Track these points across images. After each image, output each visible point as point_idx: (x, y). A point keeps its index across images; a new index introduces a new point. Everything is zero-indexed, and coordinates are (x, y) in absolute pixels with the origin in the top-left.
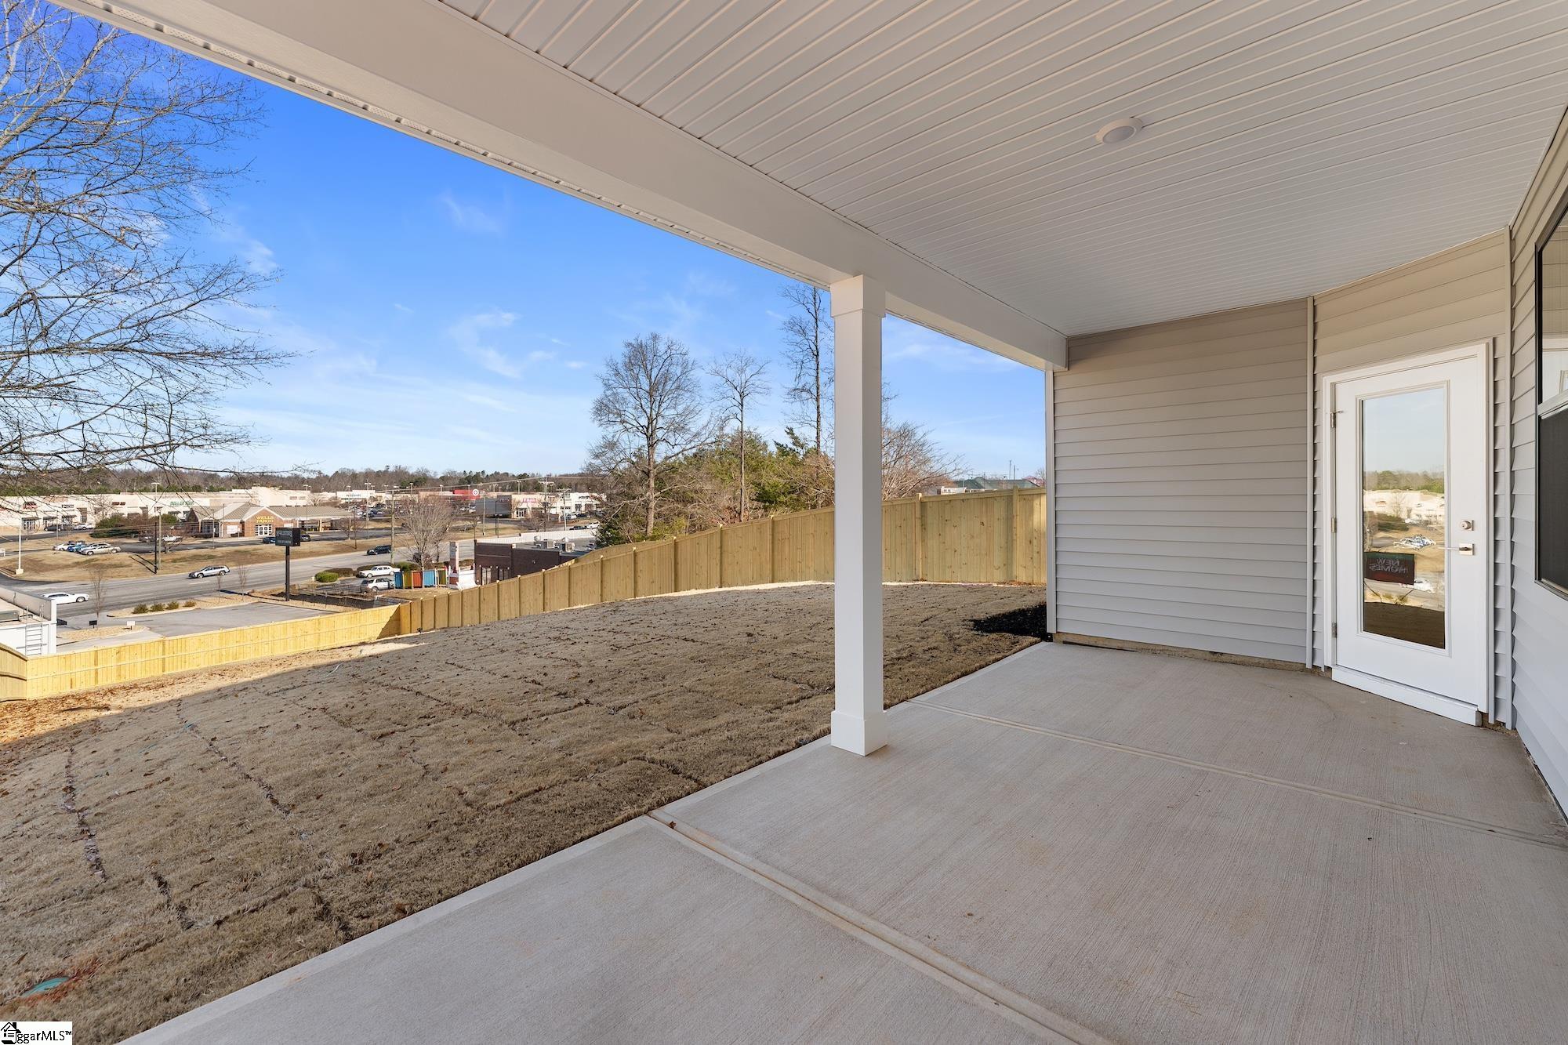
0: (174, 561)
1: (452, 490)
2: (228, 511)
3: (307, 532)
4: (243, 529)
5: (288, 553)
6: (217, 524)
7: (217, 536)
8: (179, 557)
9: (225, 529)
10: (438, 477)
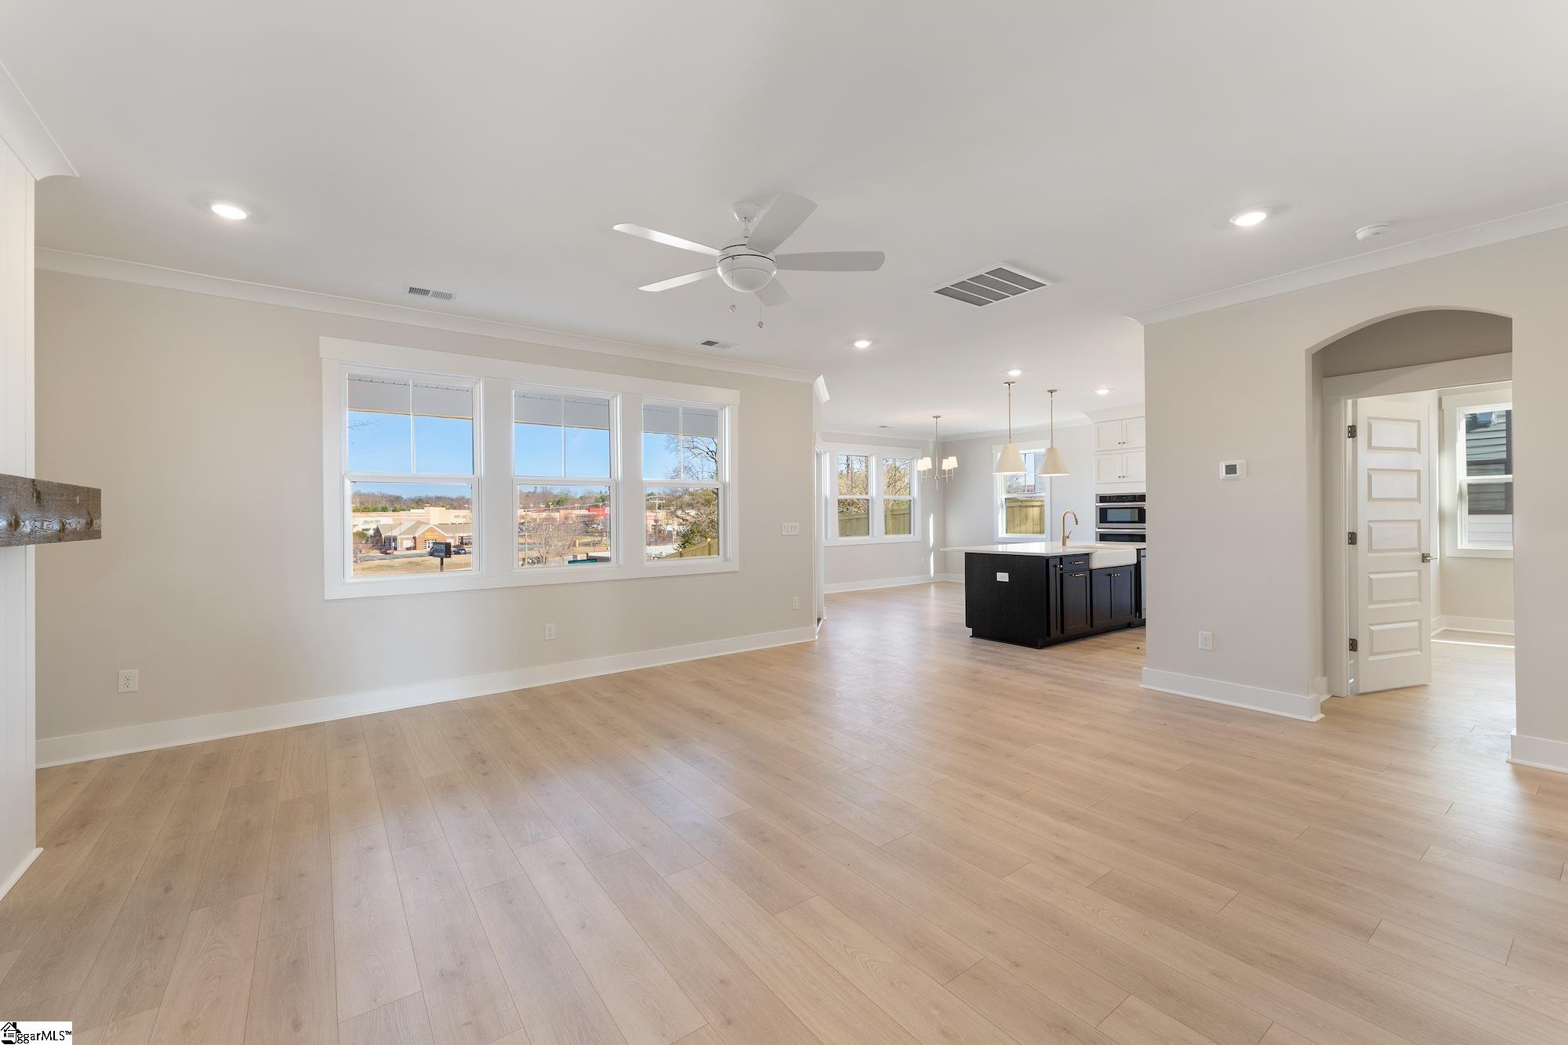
0: (363, 569)
1: (588, 510)
2: (404, 528)
3: (465, 546)
4: (415, 543)
5: (442, 564)
6: (395, 539)
7: (396, 549)
8: (366, 566)
9: (402, 543)
10: (578, 497)
